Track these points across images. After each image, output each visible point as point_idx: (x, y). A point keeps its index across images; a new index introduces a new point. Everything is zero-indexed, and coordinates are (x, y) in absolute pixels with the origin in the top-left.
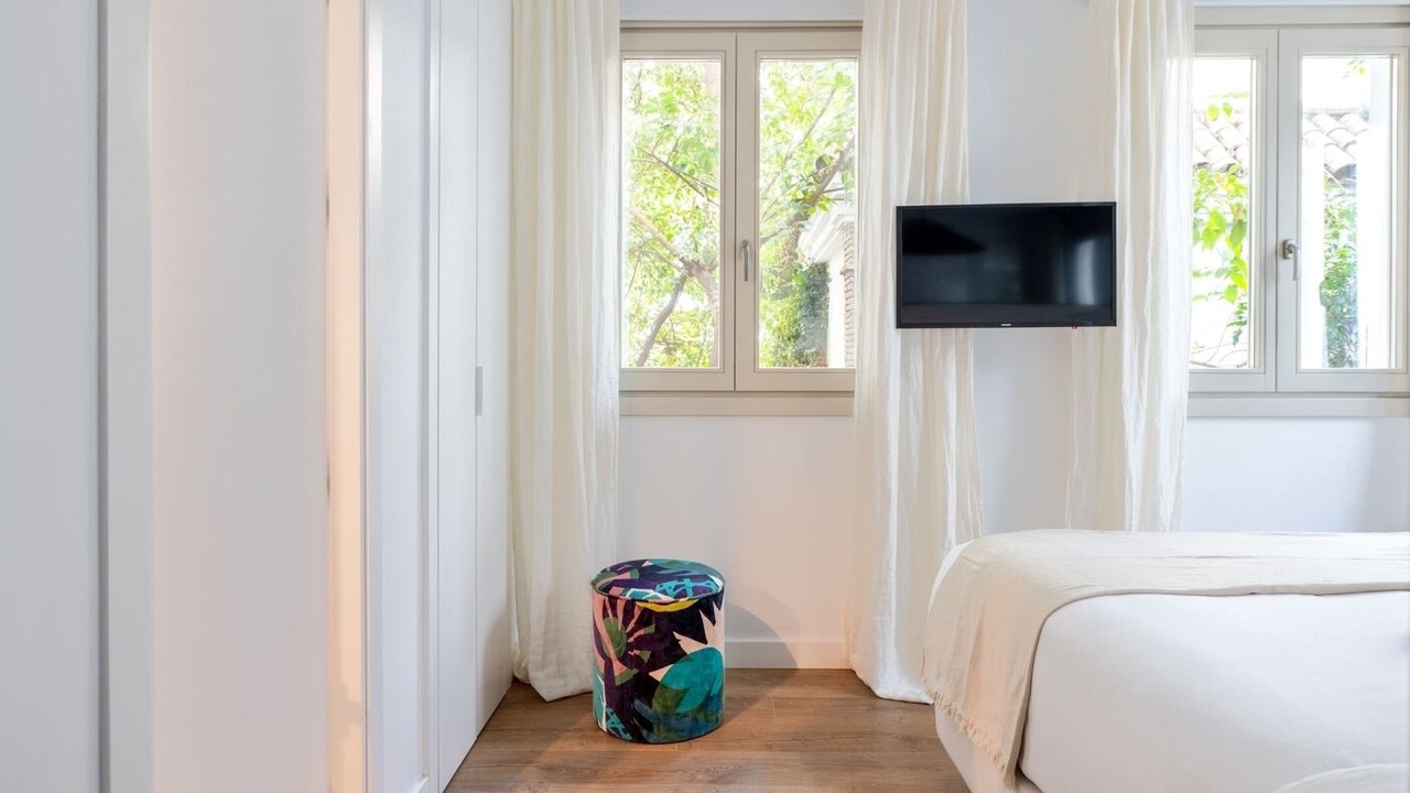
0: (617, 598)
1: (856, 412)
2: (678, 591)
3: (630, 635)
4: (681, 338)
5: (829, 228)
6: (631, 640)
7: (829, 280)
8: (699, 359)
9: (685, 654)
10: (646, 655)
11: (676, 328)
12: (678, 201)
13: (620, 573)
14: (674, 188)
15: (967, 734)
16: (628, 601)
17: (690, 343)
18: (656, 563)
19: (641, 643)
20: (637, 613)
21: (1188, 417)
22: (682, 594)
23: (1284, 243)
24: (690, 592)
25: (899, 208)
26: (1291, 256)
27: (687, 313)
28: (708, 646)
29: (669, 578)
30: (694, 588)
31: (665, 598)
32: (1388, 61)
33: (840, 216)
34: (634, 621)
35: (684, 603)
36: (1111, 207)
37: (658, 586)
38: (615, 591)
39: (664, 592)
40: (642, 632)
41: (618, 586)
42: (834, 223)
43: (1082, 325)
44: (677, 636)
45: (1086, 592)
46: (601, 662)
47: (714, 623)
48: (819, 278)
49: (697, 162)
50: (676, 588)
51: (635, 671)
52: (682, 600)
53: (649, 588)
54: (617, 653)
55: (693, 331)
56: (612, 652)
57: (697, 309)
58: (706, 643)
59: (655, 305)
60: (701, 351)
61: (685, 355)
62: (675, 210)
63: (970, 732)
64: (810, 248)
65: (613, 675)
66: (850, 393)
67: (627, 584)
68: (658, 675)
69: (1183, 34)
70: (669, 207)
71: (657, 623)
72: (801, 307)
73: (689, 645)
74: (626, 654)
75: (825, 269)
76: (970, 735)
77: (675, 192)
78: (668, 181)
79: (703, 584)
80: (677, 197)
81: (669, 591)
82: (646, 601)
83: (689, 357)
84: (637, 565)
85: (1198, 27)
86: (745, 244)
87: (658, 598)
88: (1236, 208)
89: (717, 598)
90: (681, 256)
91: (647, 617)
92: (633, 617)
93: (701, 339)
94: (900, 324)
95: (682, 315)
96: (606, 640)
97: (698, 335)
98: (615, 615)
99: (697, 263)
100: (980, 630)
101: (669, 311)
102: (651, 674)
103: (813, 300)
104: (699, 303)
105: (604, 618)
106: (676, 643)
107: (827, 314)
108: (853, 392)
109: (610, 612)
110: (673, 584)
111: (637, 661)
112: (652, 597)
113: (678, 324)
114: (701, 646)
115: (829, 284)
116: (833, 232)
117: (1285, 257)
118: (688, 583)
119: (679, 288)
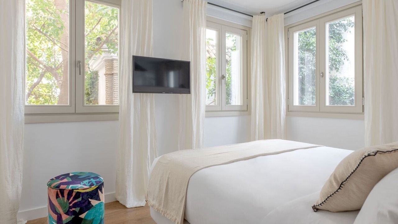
0: (64, 190)
1: (120, 119)
2: (90, 183)
3: (70, 203)
4: (42, 93)
5: (100, 60)
6: (71, 205)
7: (99, 77)
8: (50, 101)
9: (93, 206)
10: (77, 210)
11: (40, 90)
12: (40, 45)
13: (62, 179)
14: (39, 40)
15: (164, 215)
16: (70, 190)
17: (46, 95)
18: (76, 174)
19: (75, 206)
20: (74, 194)
21: (205, 117)
22: (92, 185)
23: (223, 75)
24: (95, 183)
25: (133, 56)
26: (224, 79)
27: (45, 85)
28: (101, 201)
29: (84, 179)
30: (96, 182)
31: (85, 187)
32: (240, 37)
33: (104, 57)
34: (72, 197)
35: (94, 188)
36: (189, 63)
37: (82, 183)
38: (62, 187)
39: (85, 185)
40: (76, 201)
41: (63, 185)
42: (102, 59)
43: (182, 93)
44: (90, 200)
45: (199, 168)
46: (55, 216)
47: (102, 193)
48: (95, 76)
49: (53, 32)
50: (89, 182)
51: (73, 216)
52: (92, 187)
53: (78, 184)
54: (64, 211)
55: (47, 91)
56: (61, 211)
57: (49, 83)
58: (100, 200)
59: (30, 82)
60: (50, 99)
61: (43, 99)
62: (39, 48)
63: (166, 215)
64: (92, 66)
65: (62, 220)
66: (118, 113)
67: (68, 183)
68: (82, 216)
69: (204, 23)
70: (36, 46)
71: (82, 197)
72: (89, 85)
73: (94, 202)
74: (68, 210)
75: (97, 73)
76: (166, 216)
77: (40, 42)
78: (36, 37)
79: (98, 180)
80: (40, 43)
81: (86, 184)
82: (78, 189)
83: (45, 100)
84: (67, 175)
85: (207, 21)
86: (79, 62)
87: (82, 187)
88: (210, 66)
89: (103, 184)
90: (44, 64)
91: (78, 195)
92: (72, 196)
93: (50, 94)
94: (134, 92)
95: (42, 85)
96: (58, 207)
97: (48, 92)
98: (63, 196)
99: (51, 67)
100: (168, 184)
101: (38, 83)
102: (80, 216)
103: (93, 82)
104: (50, 81)
105: (57, 198)
106: (89, 202)
107: (98, 87)
108: (119, 112)
109: (60, 196)
110: (87, 181)
111: (74, 213)
112: (80, 187)
113: (40, 88)
114: (99, 202)
115: (99, 78)
116: (101, 61)
117: (223, 79)
118: (93, 181)
119: (42, 76)
